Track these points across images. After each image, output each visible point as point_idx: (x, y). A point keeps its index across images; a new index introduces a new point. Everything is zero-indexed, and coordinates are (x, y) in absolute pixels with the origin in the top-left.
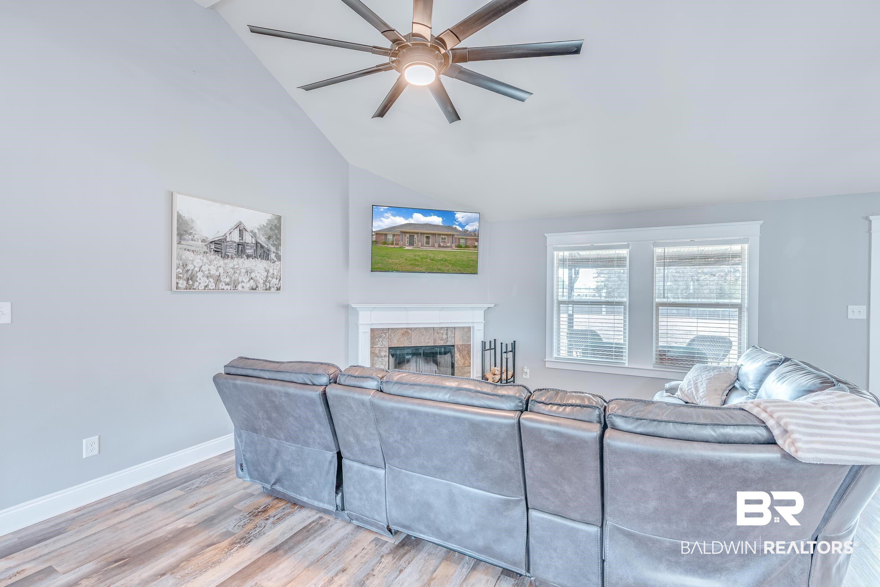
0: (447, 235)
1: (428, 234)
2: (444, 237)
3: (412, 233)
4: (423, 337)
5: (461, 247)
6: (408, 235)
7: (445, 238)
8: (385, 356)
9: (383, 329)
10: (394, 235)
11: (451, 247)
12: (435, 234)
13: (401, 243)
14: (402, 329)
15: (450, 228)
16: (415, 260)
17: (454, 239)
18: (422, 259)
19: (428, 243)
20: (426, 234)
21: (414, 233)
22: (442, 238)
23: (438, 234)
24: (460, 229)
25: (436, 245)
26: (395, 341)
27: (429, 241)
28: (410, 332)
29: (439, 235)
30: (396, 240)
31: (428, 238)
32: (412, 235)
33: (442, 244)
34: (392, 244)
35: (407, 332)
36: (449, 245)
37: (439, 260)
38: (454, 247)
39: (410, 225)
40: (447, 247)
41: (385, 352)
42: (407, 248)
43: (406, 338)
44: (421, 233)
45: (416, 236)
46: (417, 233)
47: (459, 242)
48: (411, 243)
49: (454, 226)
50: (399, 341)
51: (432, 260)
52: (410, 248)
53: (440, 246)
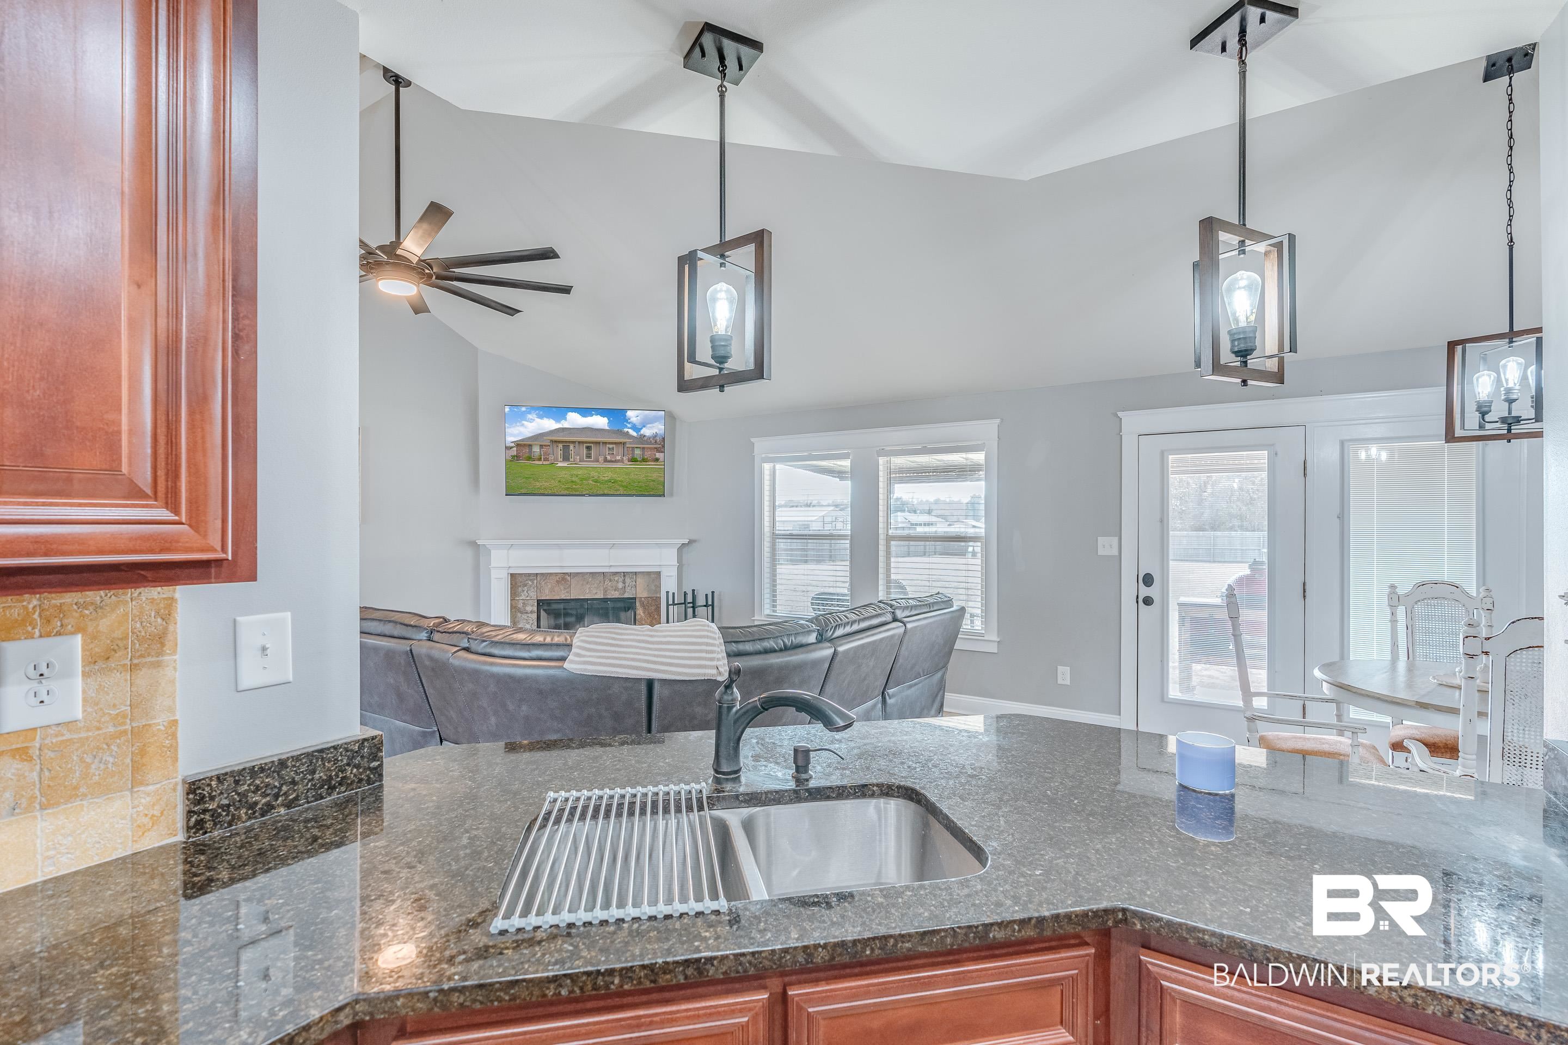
0: (615, 443)
1: (589, 443)
2: (611, 446)
3: (566, 442)
4: (588, 586)
5: (637, 461)
6: (561, 446)
7: (613, 448)
8: (532, 612)
9: (529, 575)
10: (541, 446)
11: (622, 461)
12: (599, 443)
13: (551, 457)
14: (556, 574)
15: (620, 432)
16: (572, 482)
17: (626, 449)
18: (582, 480)
19: (589, 456)
20: (586, 442)
21: (570, 442)
22: (609, 449)
23: (603, 443)
24: (634, 434)
25: (601, 459)
26: (547, 591)
27: (591, 454)
28: (569, 578)
29: (605, 443)
30: (545, 454)
31: (589, 448)
32: (566, 445)
33: (609, 458)
34: (540, 459)
35: (563, 579)
36: (619, 458)
37: (606, 481)
38: (626, 462)
39: (563, 429)
40: (616, 461)
41: (533, 606)
42: (560, 464)
43: (562, 588)
44: (579, 442)
45: (572, 447)
46: (574, 442)
47: (633, 454)
48: (566, 458)
49: (626, 430)
50: (552, 590)
51: (596, 482)
52: (565, 464)
53: (606, 460)
